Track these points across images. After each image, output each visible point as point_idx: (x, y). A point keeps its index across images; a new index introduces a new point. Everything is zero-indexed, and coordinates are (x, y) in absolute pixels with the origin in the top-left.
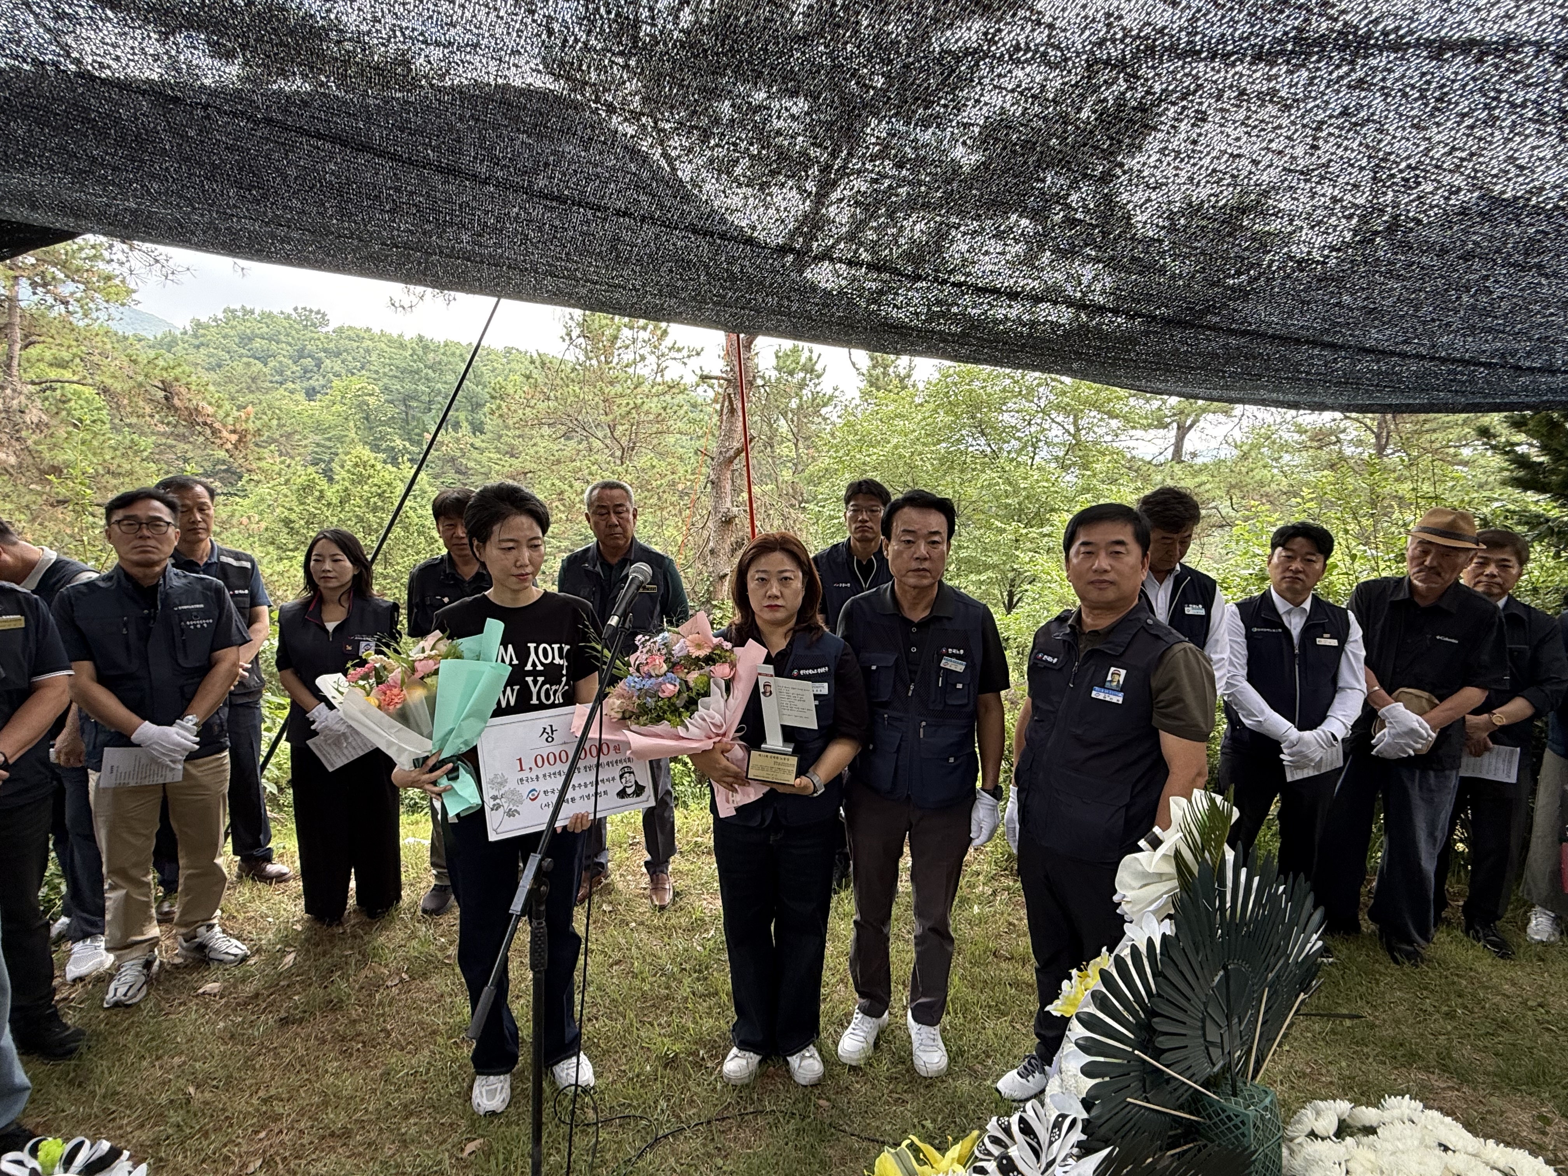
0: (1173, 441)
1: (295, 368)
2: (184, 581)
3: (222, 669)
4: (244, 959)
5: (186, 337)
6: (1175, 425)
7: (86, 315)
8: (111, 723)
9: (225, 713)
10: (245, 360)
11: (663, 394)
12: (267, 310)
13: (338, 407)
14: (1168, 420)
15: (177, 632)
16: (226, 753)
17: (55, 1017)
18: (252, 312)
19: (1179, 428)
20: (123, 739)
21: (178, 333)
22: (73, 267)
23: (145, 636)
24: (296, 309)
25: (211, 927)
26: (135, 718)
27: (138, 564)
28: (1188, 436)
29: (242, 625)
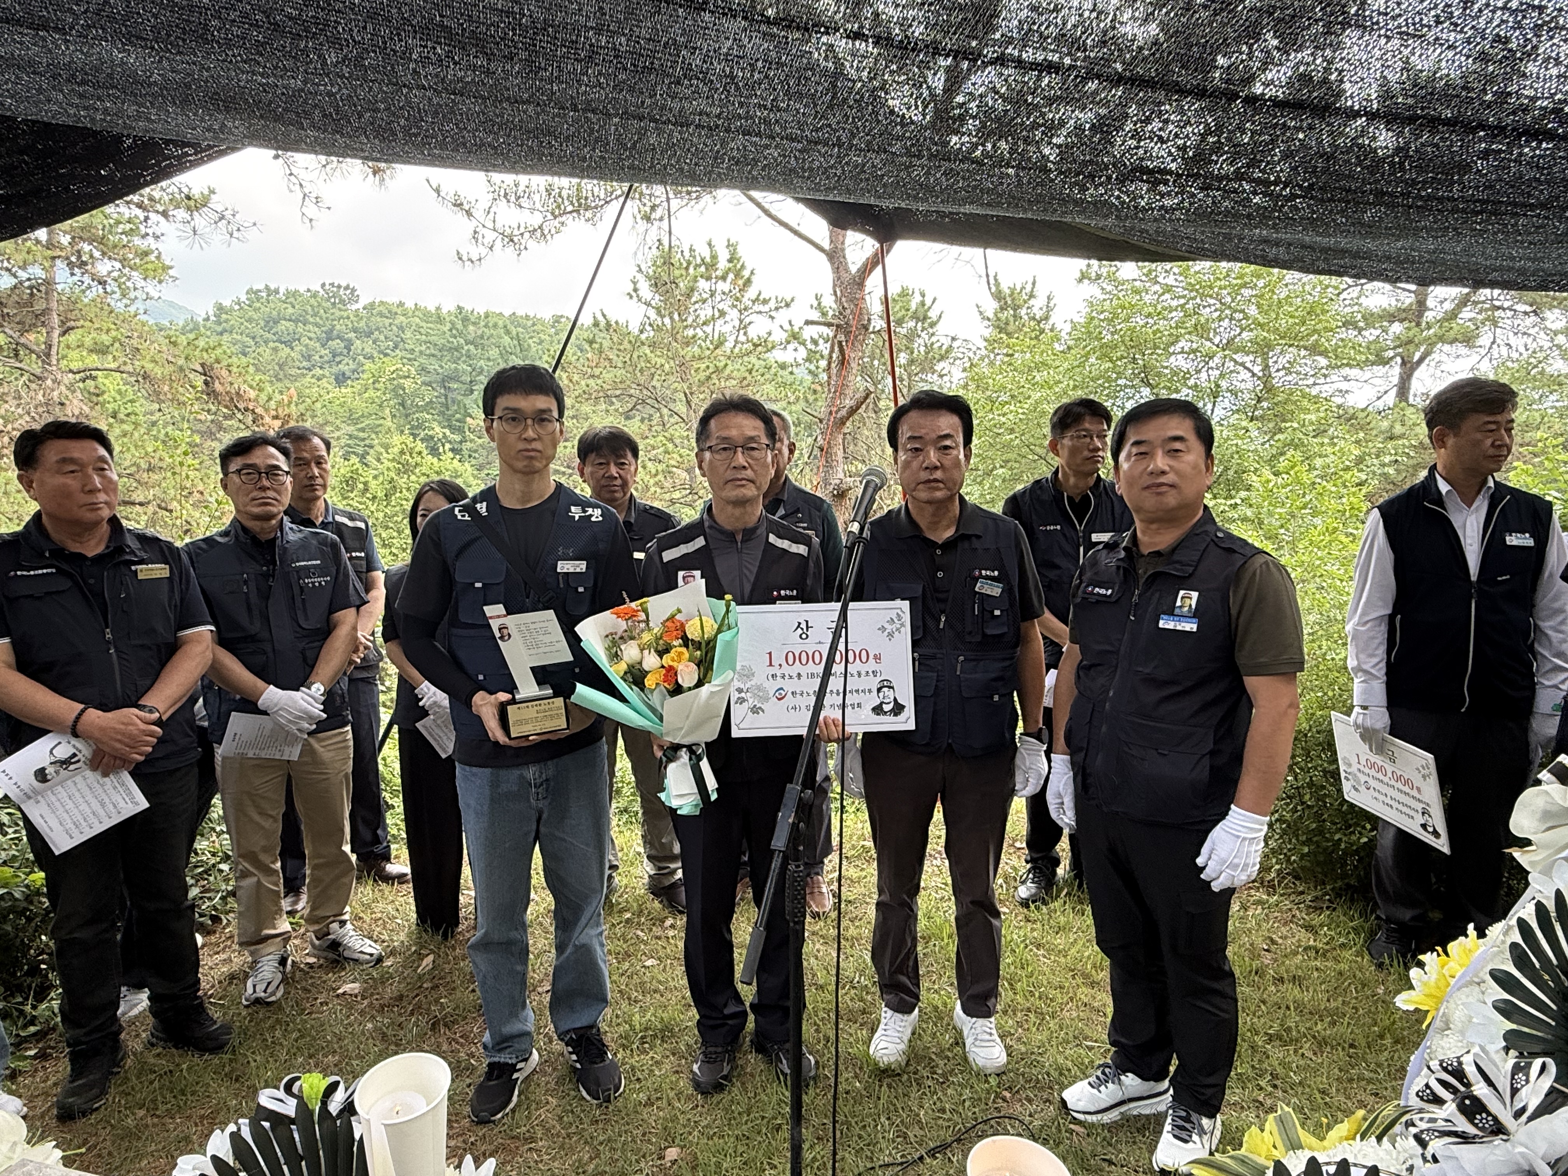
0: (1396, 380)
1: (323, 352)
2: (300, 535)
3: (341, 634)
4: (380, 960)
5: (208, 324)
6: (1399, 360)
7: (124, 296)
8: (238, 690)
9: (345, 685)
10: (271, 344)
11: (747, 354)
12: (292, 288)
13: (371, 393)
14: (1391, 353)
15: (296, 591)
16: (349, 728)
17: (200, 1009)
18: (277, 291)
19: (1404, 363)
20: (250, 706)
21: (200, 320)
22: (110, 244)
23: (265, 595)
24: (323, 285)
25: (343, 923)
26: (260, 683)
27: (257, 518)
28: (1417, 374)
29: (360, 586)
